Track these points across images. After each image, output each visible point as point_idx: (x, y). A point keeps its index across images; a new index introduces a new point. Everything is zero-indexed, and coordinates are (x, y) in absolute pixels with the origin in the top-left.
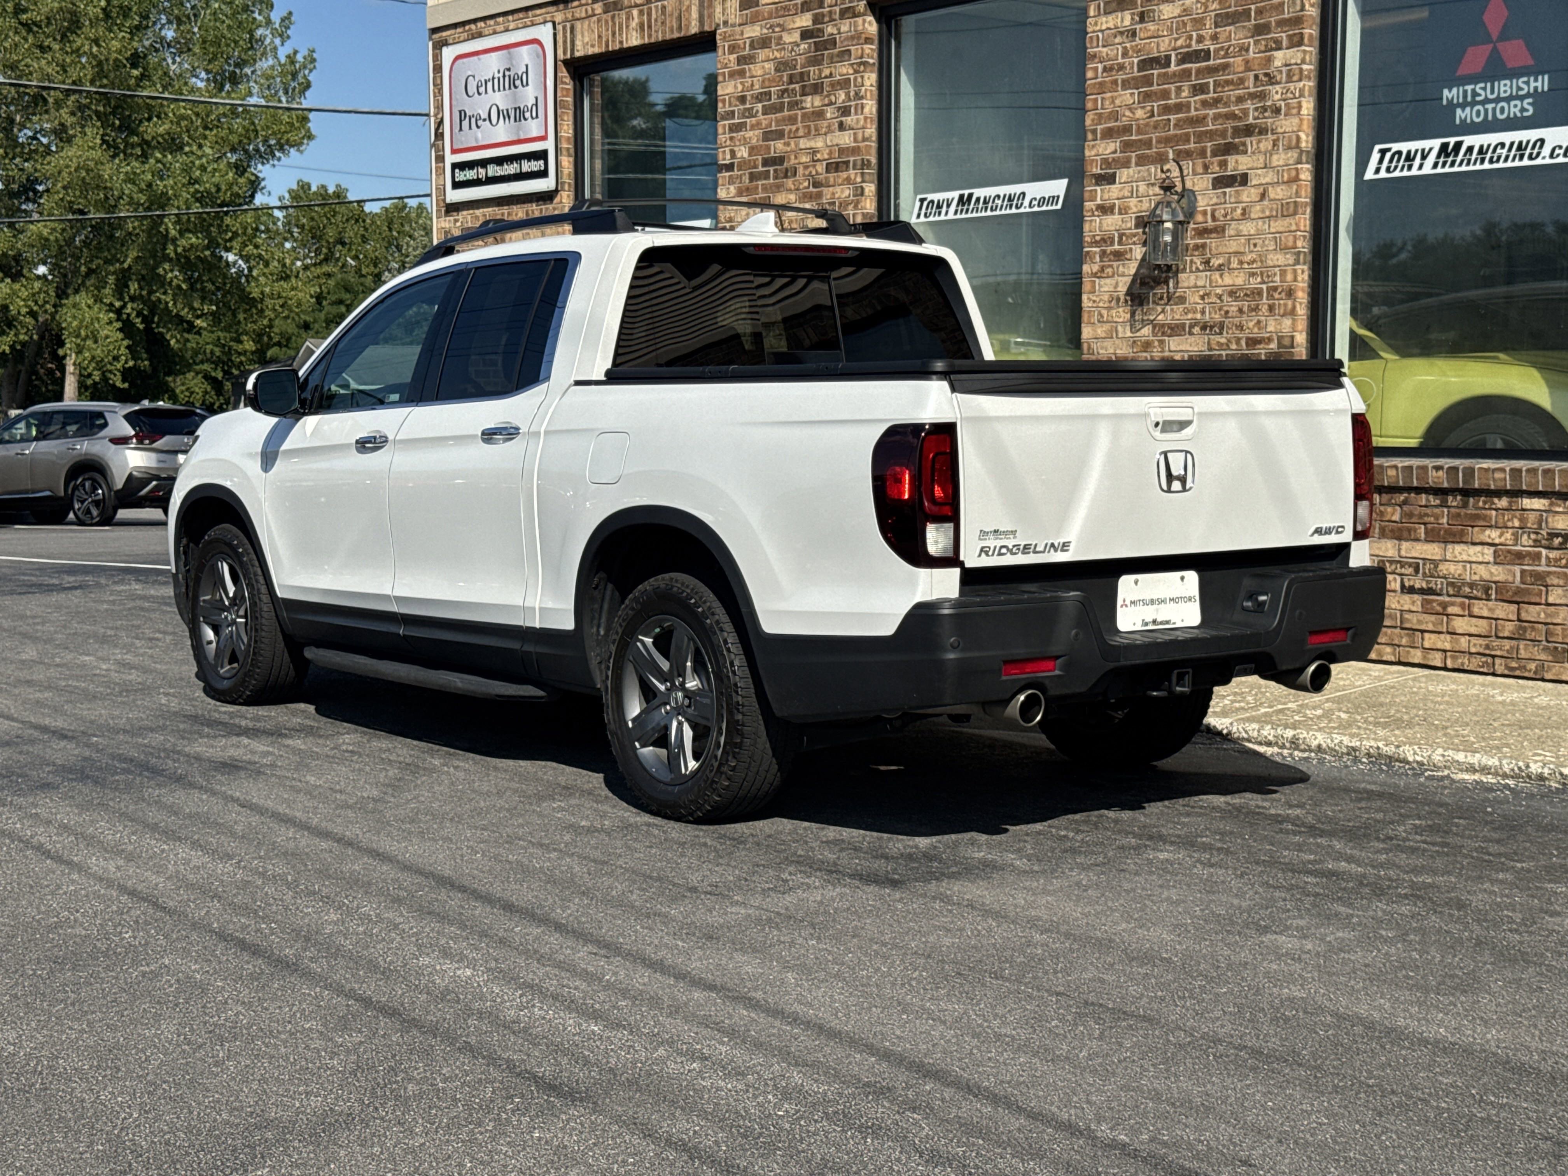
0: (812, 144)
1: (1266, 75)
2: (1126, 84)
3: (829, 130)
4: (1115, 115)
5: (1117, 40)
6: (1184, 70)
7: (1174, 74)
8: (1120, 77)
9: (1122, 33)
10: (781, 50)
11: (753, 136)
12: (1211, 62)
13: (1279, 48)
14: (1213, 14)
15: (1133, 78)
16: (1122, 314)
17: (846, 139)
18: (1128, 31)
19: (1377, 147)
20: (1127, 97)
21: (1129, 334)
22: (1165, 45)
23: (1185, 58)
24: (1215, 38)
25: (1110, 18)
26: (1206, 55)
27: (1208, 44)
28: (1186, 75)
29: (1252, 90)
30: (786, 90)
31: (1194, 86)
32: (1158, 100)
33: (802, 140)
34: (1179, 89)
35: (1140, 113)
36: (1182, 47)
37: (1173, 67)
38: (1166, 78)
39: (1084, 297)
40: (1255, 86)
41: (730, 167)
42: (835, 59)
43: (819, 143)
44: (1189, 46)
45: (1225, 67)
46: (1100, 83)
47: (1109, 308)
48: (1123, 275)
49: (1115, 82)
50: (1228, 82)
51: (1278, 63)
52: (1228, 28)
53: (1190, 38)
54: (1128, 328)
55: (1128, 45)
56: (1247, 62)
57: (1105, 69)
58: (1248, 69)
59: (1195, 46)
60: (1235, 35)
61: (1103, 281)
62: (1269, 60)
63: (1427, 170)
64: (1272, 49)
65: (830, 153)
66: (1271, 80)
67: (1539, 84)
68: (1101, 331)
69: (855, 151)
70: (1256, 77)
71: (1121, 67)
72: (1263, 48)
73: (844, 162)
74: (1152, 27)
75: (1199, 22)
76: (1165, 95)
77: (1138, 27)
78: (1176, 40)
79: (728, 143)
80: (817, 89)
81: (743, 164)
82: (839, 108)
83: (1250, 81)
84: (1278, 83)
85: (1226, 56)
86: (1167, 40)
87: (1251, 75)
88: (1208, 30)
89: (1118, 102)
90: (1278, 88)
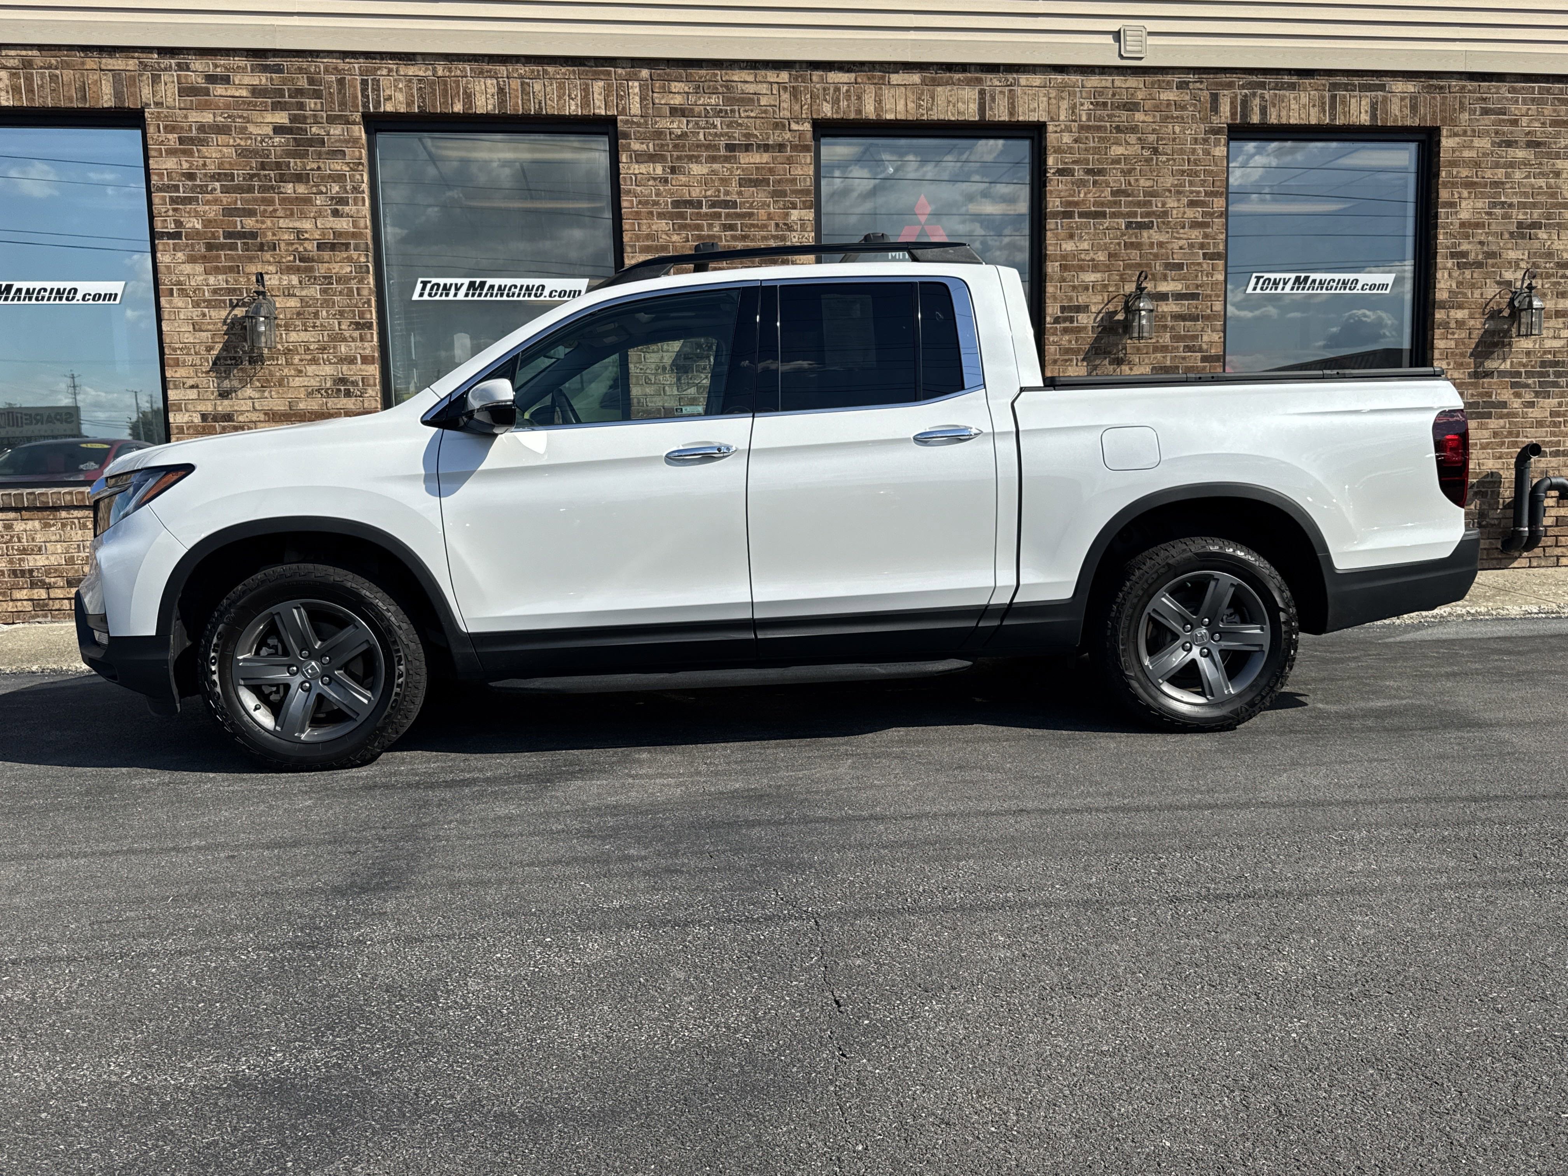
0: (297, 224)
1: (785, 224)
2: (661, 216)
3: (320, 214)
4: (649, 237)
5: (651, 183)
6: (715, 213)
7: (706, 214)
8: (655, 210)
9: (655, 179)
10: (246, 139)
11: (213, 212)
12: (738, 210)
13: (795, 208)
14: (737, 178)
15: (668, 212)
16: (669, 379)
17: (343, 224)
18: (661, 178)
20: (662, 225)
21: (676, 393)
22: (696, 193)
23: (713, 205)
24: (740, 193)
25: (642, 166)
26: (734, 204)
27: (734, 197)
28: (718, 216)
29: (774, 233)
30: (254, 175)
31: (724, 225)
32: (694, 230)
33: (281, 221)
34: (710, 226)
35: (675, 238)
36: (711, 196)
37: (704, 210)
38: (699, 216)
39: (631, 366)
40: (776, 231)
41: (176, 235)
42: (324, 156)
43: (307, 225)
44: (719, 197)
45: (750, 215)
46: (637, 212)
47: (656, 375)
48: (668, 351)
49: (652, 213)
50: (753, 225)
51: (794, 217)
52: (751, 189)
53: (719, 191)
54: (675, 388)
55: (661, 188)
56: (769, 214)
57: (640, 202)
58: (770, 218)
59: (722, 198)
60: (761, 195)
61: (648, 355)
62: (787, 215)
64: (789, 208)
65: (323, 234)
66: (790, 228)
68: (649, 390)
69: (354, 235)
70: (777, 225)
71: (656, 203)
72: (782, 206)
73: (342, 244)
74: (683, 179)
75: (724, 181)
76: (699, 227)
77: (670, 176)
78: (706, 191)
79: (171, 213)
80: (299, 178)
81: (195, 234)
82: (332, 198)
83: (772, 227)
84: (794, 231)
85: (751, 207)
86: (698, 190)
87: (773, 223)
88: (734, 187)
89: (654, 227)
90: (794, 234)
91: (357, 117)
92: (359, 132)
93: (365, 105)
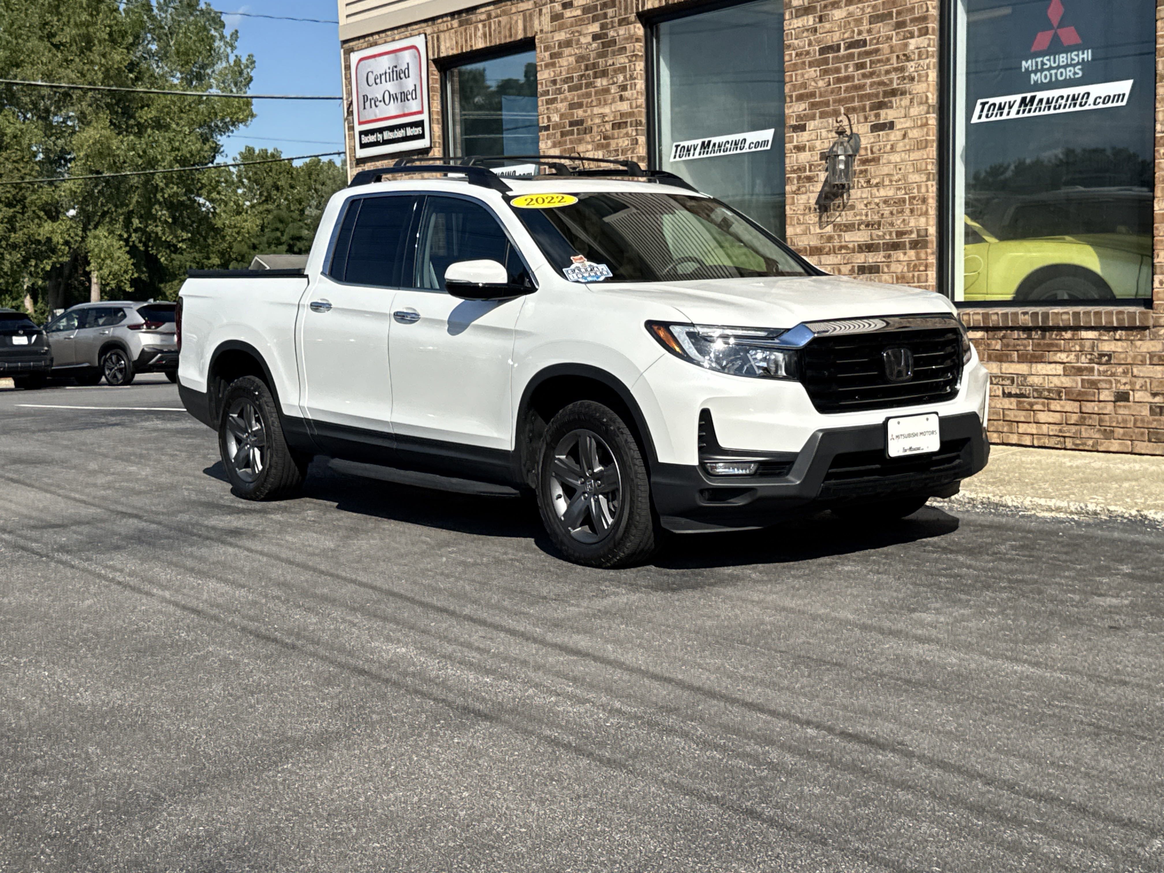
0: (602, 111)
1: (904, 55)
2: (811, 64)
3: (614, 101)
4: (804, 85)
5: (805, 34)
6: (850, 54)
7: (843, 56)
8: (807, 59)
9: (807, 30)
10: (579, 48)
11: (562, 106)
12: (868, 48)
13: (912, 37)
14: (868, 16)
15: (816, 60)
16: (813, 218)
17: (624, 107)
18: (811, 29)
19: (980, 101)
20: (812, 72)
21: (818, 231)
22: (836, 38)
23: (850, 45)
24: (869, 31)
25: (800, 19)
26: (864, 43)
27: (865, 36)
28: (851, 57)
29: (895, 65)
30: (584, 75)
31: (857, 64)
32: (833, 74)
33: (595, 108)
34: (847, 67)
35: (821, 84)
36: (848, 38)
37: (842, 52)
38: (838, 60)
39: (787, 207)
40: (897, 63)
42: (616, 53)
43: (606, 110)
44: (853, 37)
45: (877, 51)
46: (794, 64)
47: (804, 215)
48: (813, 192)
49: (804, 63)
50: (879, 61)
51: (912, 47)
52: (878, 25)
53: (853, 32)
54: (817, 227)
55: (812, 38)
56: (891, 47)
57: (797, 55)
58: (892, 52)
59: (856, 38)
60: (883, 29)
61: (799, 197)
62: (906, 45)
63: (1013, 115)
64: (908, 38)
65: (615, 117)
66: (908, 58)
67: (1085, 56)
68: (799, 230)
69: (631, 114)
70: (898, 57)
71: (808, 53)
72: (902, 37)
73: (624, 122)
74: (827, 25)
75: (859, 21)
76: (838, 70)
77: (818, 25)
78: (844, 33)
79: (546, 112)
80: (604, 74)
81: (556, 126)
82: (620, 86)
83: (894, 60)
84: (912, 60)
85: (877, 43)
86: (838, 34)
87: (894, 56)
88: (865, 26)
89: (806, 76)
90: (912, 63)
91: (633, 17)
92: (639, 30)
93: (637, 8)
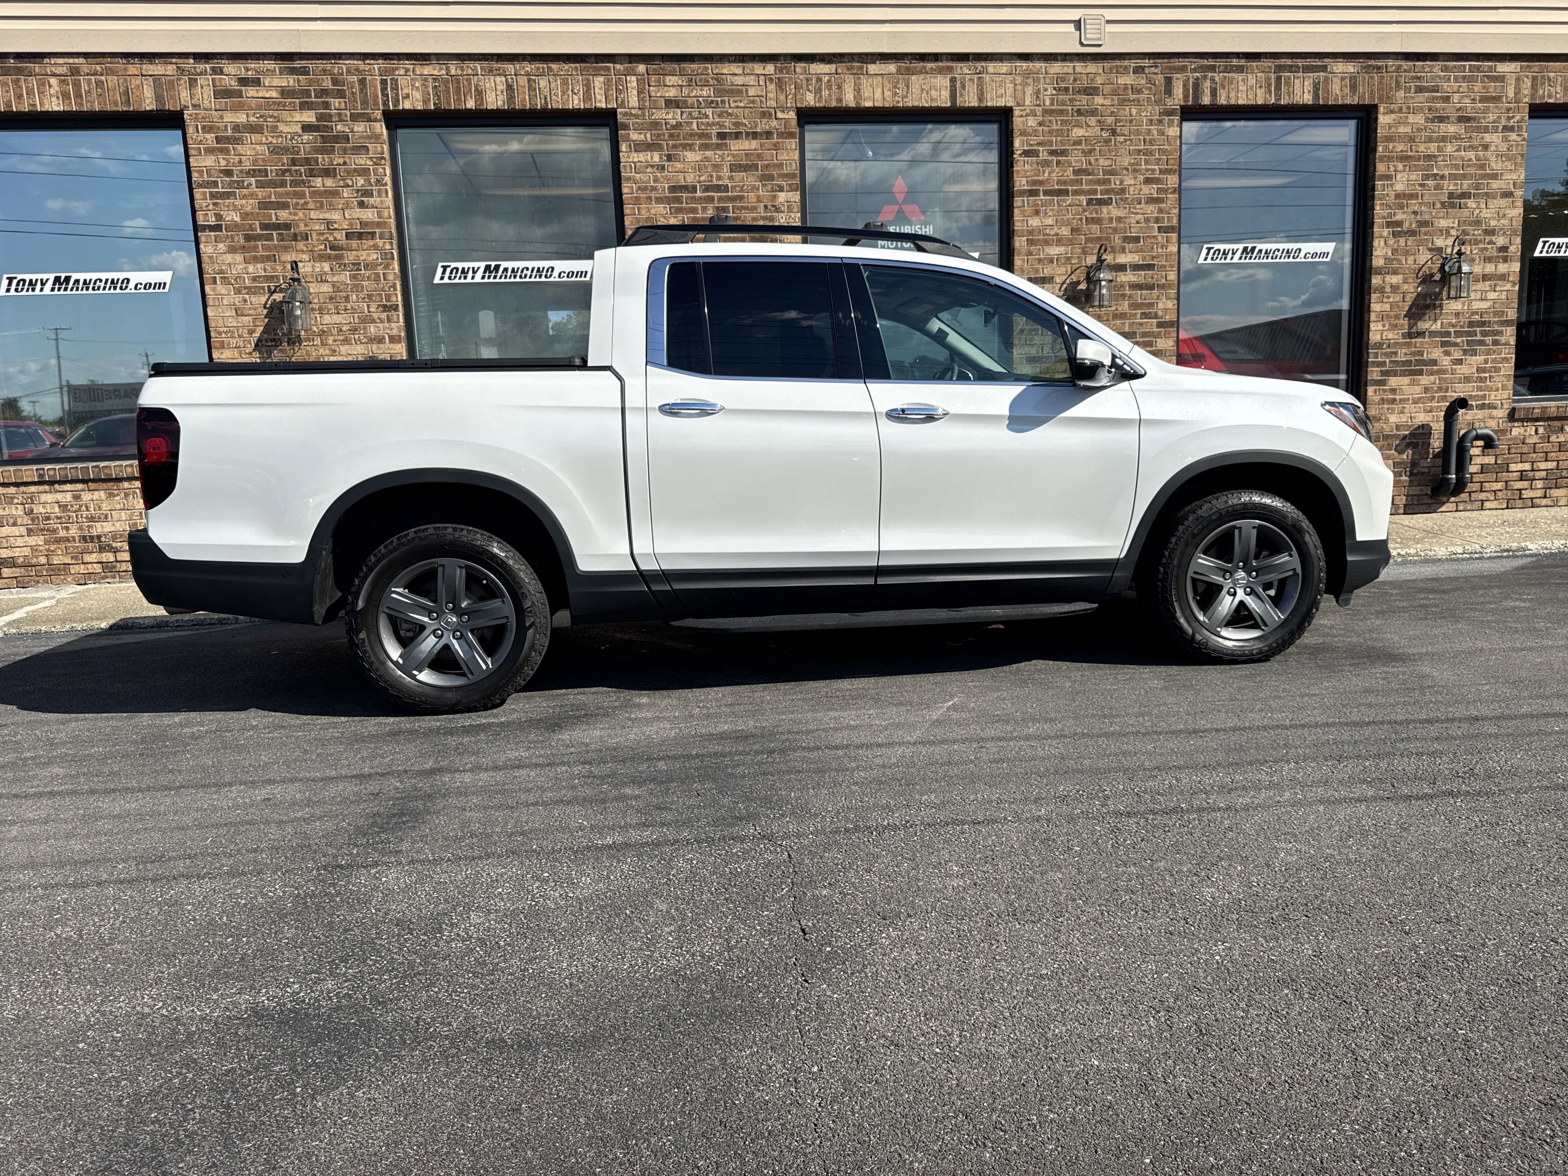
0: (327, 216)
1: (773, 206)
2: (659, 200)
3: (347, 206)
4: (648, 220)
5: (649, 170)
6: (709, 197)
7: (700, 198)
8: (653, 195)
9: (652, 166)
10: (278, 137)
11: (249, 205)
12: (730, 194)
13: (782, 191)
14: (728, 163)
15: (666, 197)
17: (369, 215)
18: (658, 166)
20: (660, 208)
22: (691, 178)
23: (707, 189)
24: (731, 178)
25: (641, 154)
26: (726, 188)
27: (726, 182)
28: (711, 199)
29: (763, 214)
30: (286, 171)
31: (717, 207)
32: (688, 213)
33: (312, 212)
34: (704, 209)
35: (672, 220)
36: (705, 181)
37: (699, 194)
38: (694, 200)
40: (765, 212)
41: (217, 228)
42: (349, 152)
43: (336, 216)
44: (712, 181)
45: (741, 198)
46: (636, 197)
49: (650, 198)
50: (744, 208)
51: (781, 200)
52: (741, 174)
53: (712, 176)
55: (659, 175)
56: (758, 197)
57: (639, 188)
58: (759, 201)
59: (715, 182)
60: (750, 180)
62: (775, 197)
64: (776, 191)
65: (351, 224)
66: (777, 210)
67: (927, 230)
69: (379, 225)
70: (766, 207)
71: (654, 189)
72: (770, 189)
73: (369, 233)
74: (678, 165)
75: (717, 167)
76: (694, 210)
77: (666, 164)
78: (699, 176)
79: (211, 207)
80: (328, 173)
81: (234, 227)
82: (358, 191)
83: (762, 209)
84: (782, 212)
85: (742, 190)
86: (692, 175)
87: (762, 205)
88: (726, 172)
89: (653, 211)
90: (782, 215)
91: (378, 114)
92: (381, 128)
93: (386, 103)
